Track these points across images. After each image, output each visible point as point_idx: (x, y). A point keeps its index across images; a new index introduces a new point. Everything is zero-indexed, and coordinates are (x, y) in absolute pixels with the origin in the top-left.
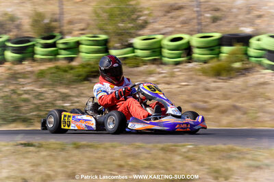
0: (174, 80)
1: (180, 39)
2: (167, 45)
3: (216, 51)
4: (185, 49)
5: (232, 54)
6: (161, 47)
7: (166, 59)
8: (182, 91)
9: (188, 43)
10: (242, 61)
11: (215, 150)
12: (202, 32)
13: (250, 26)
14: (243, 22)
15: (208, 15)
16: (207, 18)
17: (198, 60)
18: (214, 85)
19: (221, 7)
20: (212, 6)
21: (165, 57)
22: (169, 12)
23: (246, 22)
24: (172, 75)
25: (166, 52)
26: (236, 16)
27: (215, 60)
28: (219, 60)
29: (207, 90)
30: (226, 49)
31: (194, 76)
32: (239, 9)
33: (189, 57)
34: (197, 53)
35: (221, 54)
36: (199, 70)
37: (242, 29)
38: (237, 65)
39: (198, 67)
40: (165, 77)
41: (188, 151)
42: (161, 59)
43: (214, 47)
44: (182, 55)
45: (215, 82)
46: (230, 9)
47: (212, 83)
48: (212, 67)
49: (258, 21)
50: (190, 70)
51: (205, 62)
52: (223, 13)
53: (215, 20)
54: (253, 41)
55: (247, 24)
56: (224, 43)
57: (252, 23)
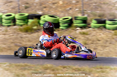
0: (7, 33)
1: (11, 15)
2: (4, 18)
3: (26, 21)
4: (13, 20)
5: (33, 23)
6: (2, 19)
7: (4, 24)
8: (10, 38)
9: (14, 17)
10: (37, 26)
11: (19, 66)
12: (20, 13)
13: (41, 11)
14: (38, 9)
15: (23, 6)
16: (23, 7)
17: (18, 25)
18: (25, 36)
19: (29, 3)
20: (25, 1)
21: (3, 23)
22: (6, 3)
23: (40, 9)
24: (6, 31)
25: (4, 21)
26: (35, 7)
27: (26, 25)
28: (27, 25)
29: (22, 38)
30: (30, 20)
31: (16, 32)
32: (37, 4)
33: (14, 23)
34: (18, 22)
35: (29, 23)
36: (19, 29)
37: (38, 12)
38: (35, 27)
39: (18, 28)
40: (3, 32)
41: (6, 66)
42: (2, 24)
43: (25, 20)
44: (11, 23)
45: (25, 34)
46: (33, 3)
47: (24, 35)
48: (24, 28)
49: (44, 9)
50: (15, 29)
51: (21, 26)
52: (30, 5)
53: (26, 8)
54: (42, 18)
55: (40, 10)
56: (29, 18)
57: (42, 10)
